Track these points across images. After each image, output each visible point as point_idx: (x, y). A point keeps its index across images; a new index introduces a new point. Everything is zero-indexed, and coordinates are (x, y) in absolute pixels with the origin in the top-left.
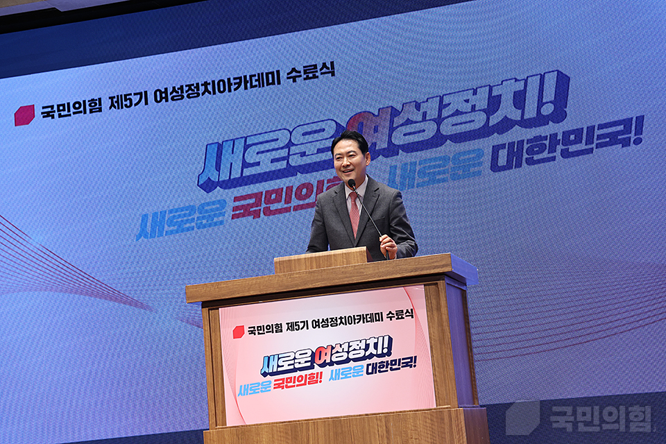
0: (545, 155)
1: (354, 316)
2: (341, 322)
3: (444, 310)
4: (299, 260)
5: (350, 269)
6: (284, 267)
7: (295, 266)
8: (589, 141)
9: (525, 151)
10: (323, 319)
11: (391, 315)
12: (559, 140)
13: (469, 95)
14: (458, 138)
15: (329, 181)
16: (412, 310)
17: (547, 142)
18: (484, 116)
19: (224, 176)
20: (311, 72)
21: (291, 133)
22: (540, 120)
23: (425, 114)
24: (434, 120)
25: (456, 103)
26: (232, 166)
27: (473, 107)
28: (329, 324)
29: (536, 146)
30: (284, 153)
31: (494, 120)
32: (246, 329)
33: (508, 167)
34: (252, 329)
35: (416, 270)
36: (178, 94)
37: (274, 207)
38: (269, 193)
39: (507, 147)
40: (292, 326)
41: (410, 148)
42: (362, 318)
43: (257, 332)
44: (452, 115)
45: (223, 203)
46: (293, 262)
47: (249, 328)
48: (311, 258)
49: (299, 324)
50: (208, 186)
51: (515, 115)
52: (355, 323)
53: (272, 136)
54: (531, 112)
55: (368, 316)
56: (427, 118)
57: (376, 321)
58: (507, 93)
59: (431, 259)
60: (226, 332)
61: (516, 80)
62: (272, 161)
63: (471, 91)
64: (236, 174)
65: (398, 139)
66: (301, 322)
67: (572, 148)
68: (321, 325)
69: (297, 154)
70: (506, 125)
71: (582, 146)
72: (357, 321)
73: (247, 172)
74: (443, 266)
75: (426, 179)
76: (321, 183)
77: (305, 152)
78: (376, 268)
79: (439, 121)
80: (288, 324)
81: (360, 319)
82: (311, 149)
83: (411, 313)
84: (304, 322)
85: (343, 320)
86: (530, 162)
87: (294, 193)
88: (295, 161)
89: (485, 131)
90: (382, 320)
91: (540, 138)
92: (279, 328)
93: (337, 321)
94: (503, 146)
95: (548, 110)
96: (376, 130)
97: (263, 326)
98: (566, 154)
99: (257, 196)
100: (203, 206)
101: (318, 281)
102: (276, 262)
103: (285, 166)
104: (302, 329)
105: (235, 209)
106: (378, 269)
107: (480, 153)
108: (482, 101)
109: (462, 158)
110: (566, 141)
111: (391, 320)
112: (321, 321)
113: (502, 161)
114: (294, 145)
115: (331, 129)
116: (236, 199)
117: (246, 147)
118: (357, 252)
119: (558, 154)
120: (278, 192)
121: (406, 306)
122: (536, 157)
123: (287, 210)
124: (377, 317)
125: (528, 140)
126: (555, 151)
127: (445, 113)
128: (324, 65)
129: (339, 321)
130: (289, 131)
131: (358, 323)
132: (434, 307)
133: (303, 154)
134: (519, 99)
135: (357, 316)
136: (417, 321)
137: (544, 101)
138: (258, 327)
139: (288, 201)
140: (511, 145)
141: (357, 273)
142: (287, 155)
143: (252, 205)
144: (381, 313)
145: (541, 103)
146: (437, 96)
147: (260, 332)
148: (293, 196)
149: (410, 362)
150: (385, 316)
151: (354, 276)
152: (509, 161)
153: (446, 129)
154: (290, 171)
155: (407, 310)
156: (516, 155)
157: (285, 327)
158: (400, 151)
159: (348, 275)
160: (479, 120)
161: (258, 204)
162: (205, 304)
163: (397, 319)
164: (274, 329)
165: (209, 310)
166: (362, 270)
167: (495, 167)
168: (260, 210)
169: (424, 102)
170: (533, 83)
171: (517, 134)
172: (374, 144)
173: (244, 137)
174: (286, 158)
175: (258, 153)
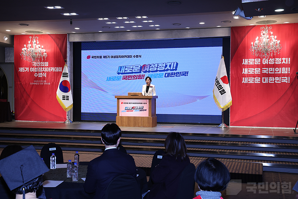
0: (173, 76)
3: (151, 103)
8: (180, 74)
11: (144, 103)
12: (176, 73)
14: (160, 71)
15: (139, 75)
17: (174, 74)
18: (164, 68)
19: (121, 72)
20: (137, 56)
21: (133, 66)
22: (173, 70)
23: (155, 66)
25: (160, 65)
26: (123, 70)
27: (163, 66)
31: (166, 69)
36: (115, 57)
37: (129, 78)
38: (129, 76)
41: (152, 72)
45: (121, 77)
50: (119, 73)
51: (169, 68)
53: (130, 66)
58: (168, 65)
60: (120, 103)
61: (170, 63)
62: (130, 71)
63: (163, 63)
64: (123, 72)
65: (150, 70)
67: (177, 75)
68: (134, 104)
70: (168, 70)
71: (179, 75)
73: (125, 72)
75: (154, 77)
76: (137, 75)
79: (157, 68)
80: (129, 103)
84: (131, 103)
86: (171, 76)
88: (133, 71)
89: (164, 70)
91: (172, 73)
93: (136, 103)
94: (167, 73)
96: (147, 68)
98: (176, 76)
99: (127, 76)
100: (118, 77)
105: (123, 78)
107: (163, 74)
109: (160, 74)
114: (133, 68)
115: (140, 67)
116: (123, 76)
117: (125, 68)
121: (146, 102)
127: (158, 66)
128: (139, 56)
131: (139, 104)
133: (135, 70)
134: (170, 66)
136: (147, 105)
139: (132, 78)
143: (126, 78)
144: (142, 103)
145: (173, 67)
146: (157, 64)
147: (125, 103)
149: (146, 110)
152: (167, 76)
153: (158, 69)
154: (132, 73)
156: (169, 75)
164: (127, 103)
165: (118, 99)
167: (165, 77)
169: (155, 64)
170: (173, 64)
171: (169, 72)
172: (146, 70)
173: (125, 66)
174: (132, 70)
175: (127, 69)
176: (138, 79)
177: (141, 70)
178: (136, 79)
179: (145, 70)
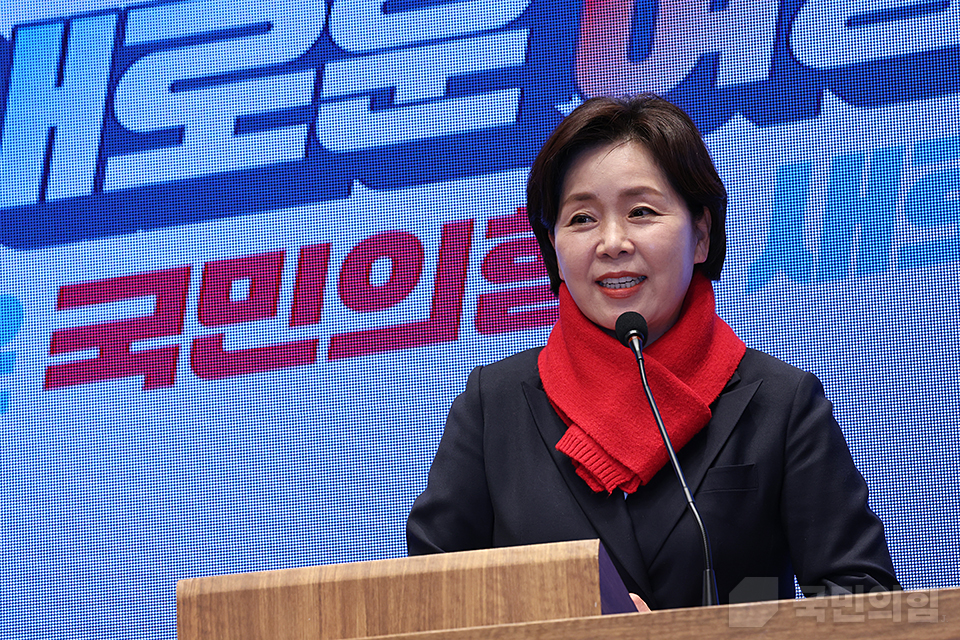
4: (290, 592)
6: (220, 625)
7: (271, 621)
15: (495, 227)
30: (295, 90)
37: (239, 337)
38: (218, 274)
46: (264, 599)
48: (347, 584)
76: (457, 236)
77: (392, 90)
82: (420, 74)
87: (332, 277)
99: (168, 285)
103: (298, 153)
105: (61, 341)
114: (343, 54)
118: (555, 564)
120: (264, 269)
123: (304, 353)
142: (307, 100)
143: (140, 327)
148: (331, 291)
158: (829, 98)
161: (168, 319)
168: (176, 349)
172: (709, 64)
173: (116, 10)
174: (307, 115)
175: (176, 87)
176: (493, 319)
178: (441, 327)
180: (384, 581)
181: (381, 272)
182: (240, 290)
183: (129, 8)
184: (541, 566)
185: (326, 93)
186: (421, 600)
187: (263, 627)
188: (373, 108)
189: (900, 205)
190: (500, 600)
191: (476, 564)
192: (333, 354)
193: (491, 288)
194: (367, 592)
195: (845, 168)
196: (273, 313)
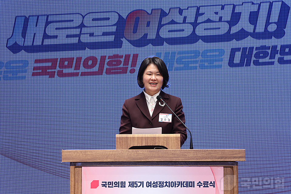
0: (267, 60)
1: (175, 182)
2: (166, 185)
5: (178, 152)
6: (122, 142)
9: (253, 55)
10: (154, 182)
11: (200, 184)
12: (278, 50)
13: (218, 9)
14: (208, 39)
15: (109, 57)
16: (214, 182)
17: (269, 51)
18: (227, 26)
19: (28, 43)
21: (83, 17)
22: (266, 35)
23: (185, 18)
24: (191, 23)
25: (208, 13)
26: (35, 36)
27: (221, 19)
28: (158, 185)
29: (262, 53)
30: (77, 31)
31: (235, 29)
32: (100, 183)
33: (241, 64)
34: (105, 183)
35: (222, 158)
37: (66, 71)
38: (63, 60)
39: (241, 50)
40: (133, 184)
41: (172, 41)
42: (181, 184)
43: (107, 186)
44: (204, 22)
45: (26, 63)
47: (102, 182)
49: (137, 183)
50: (15, 48)
51: (249, 28)
52: (175, 187)
54: (260, 29)
55: (185, 183)
56: (186, 22)
57: (190, 186)
58: (245, 12)
59: (233, 152)
61: (253, 3)
62: (68, 36)
63: (221, 7)
64: (38, 42)
65: (164, 33)
66: (139, 182)
67: (286, 58)
68: (152, 185)
69: (87, 34)
70: (242, 35)
72: (177, 185)
73: (47, 42)
74: (240, 157)
75: (182, 65)
76: (103, 58)
77: (93, 34)
78: (195, 154)
79: (195, 24)
80: (130, 182)
81: (179, 185)
82: (98, 31)
83: (213, 184)
84: (141, 182)
85: (168, 184)
86: (257, 63)
87: (82, 63)
88: (85, 39)
89: (227, 37)
90: (194, 187)
91: (264, 47)
92: (123, 185)
93: (163, 184)
94: (238, 49)
95: (272, 28)
96: (148, 25)
97: (112, 182)
98: (281, 61)
99: (54, 61)
100: (10, 62)
101: (155, 157)
102: (118, 138)
104: (139, 187)
105: (35, 68)
106: (197, 154)
107: (222, 52)
108: (227, 15)
109: (208, 54)
110: (283, 52)
111: (200, 187)
112: (152, 183)
113: (237, 60)
114: (85, 26)
115: (114, 19)
116: (37, 61)
117: (48, 23)
119: (276, 60)
120: (71, 60)
121: (210, 179)
122: (261, 61)
123: (77, 74)
124: (190, 184)
125: (256, 48)
126: (274, 58)
127: (200, 19)
129: (165, 184)
130: (82, 15)
131: (177, 187)
132: (229, 181)
133: (92, 35)
134: (253, 18)
135: (177, 182)
136: (217, 189)
137: (270, 21)
138: (108, 182)
139: (78, 67)
140: (245, 49)
141: (183, 155)
143: (48, 68)
144: (194, 182)
145: (268, 23)
146: (195, 7)
147: (110, 186)
148: (81, 65)
150: (196, 184)
151: (181, 157)
152: (242, 60)
153: (200, 31)
154: (81, 46)
155: (211, 182)
156: (247, 57)
157: (127, 184)
158: (165, 43)
159: (176, 156)
160: (224, 28)
161: (53, 67)
162: (72, 164)
163: (203, 187)
164: (120, 185)
165: (75, 167)
166: (186, 154)
167: (231, 64)
168: (55, 72)
169: (185, 9)
170: (265, 8)
171: (249, 42)
172: (146, 35)
173: (47, 15)
174: (79, 36)
175: (56, 29)
176: (108, 72)
177: (119, 34)
178: (100, 72)
179: (138, 36)
180: (148, 137)
181: (90, 63)
182: (66, 63)
183: (49, 15)
184: (172, 137)
185: (82, 33)
186: (153, 141)
187: (129, 142)
188: (90, 36)
189: (175, 60)
190: (165, 142)
191: (162, 136)
192: (82, 75)
193: (108, 67)
194: (145, 139)
195: (167, 54)
196: (72, 68)
